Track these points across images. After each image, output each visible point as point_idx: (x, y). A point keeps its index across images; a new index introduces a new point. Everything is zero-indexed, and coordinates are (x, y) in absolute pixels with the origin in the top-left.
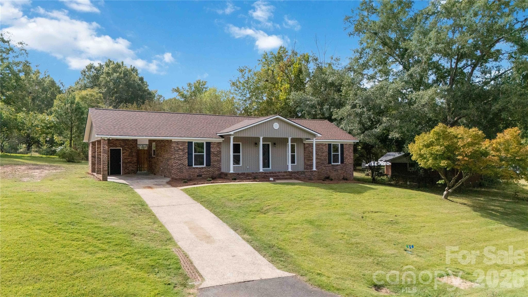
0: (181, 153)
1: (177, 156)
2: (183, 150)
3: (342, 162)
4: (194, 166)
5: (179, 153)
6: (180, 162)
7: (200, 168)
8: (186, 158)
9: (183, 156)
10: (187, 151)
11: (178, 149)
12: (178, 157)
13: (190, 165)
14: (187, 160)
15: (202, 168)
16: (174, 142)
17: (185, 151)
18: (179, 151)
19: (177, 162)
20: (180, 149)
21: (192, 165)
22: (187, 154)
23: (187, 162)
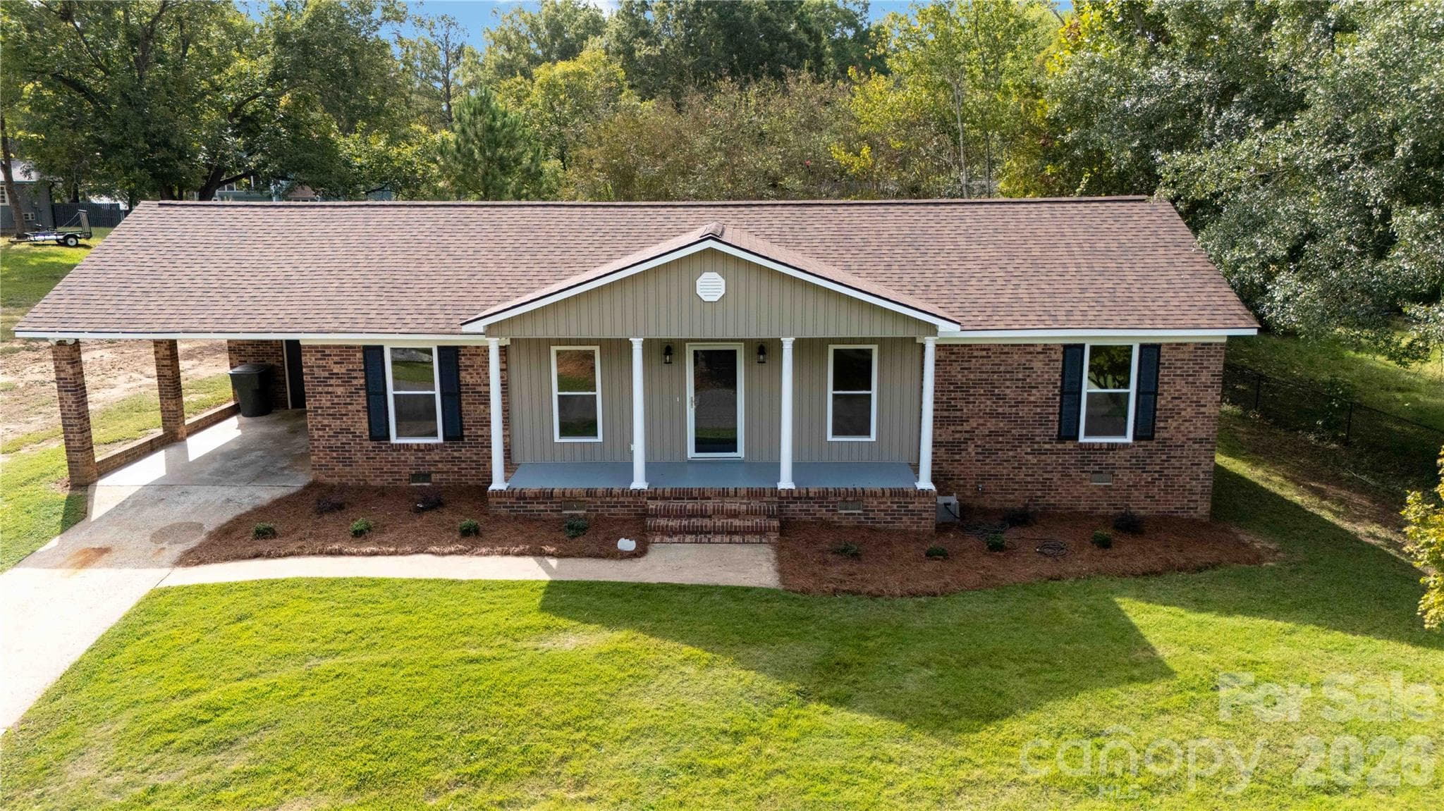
0: (340, 391)
1: (325, 402)
2: (347, 379)
3: (1145, 431)
4: (394, 440)
5: (330, 389)
6: (338, 422)
7: (418, 448)
8: (360, 408)
9: (348, 400)
10: (362, 381)
11: (326, 374)
12: (328, 404)
13: (379, 433)
14: (364, 416)
15: (429, 448)
16: (310, 347)
17: (355, 382)
18: (332, 382)
19: (326, 422)
20: (333, 375)
21: (388, 437)
22: (362, 393)
23: (366, 425)
